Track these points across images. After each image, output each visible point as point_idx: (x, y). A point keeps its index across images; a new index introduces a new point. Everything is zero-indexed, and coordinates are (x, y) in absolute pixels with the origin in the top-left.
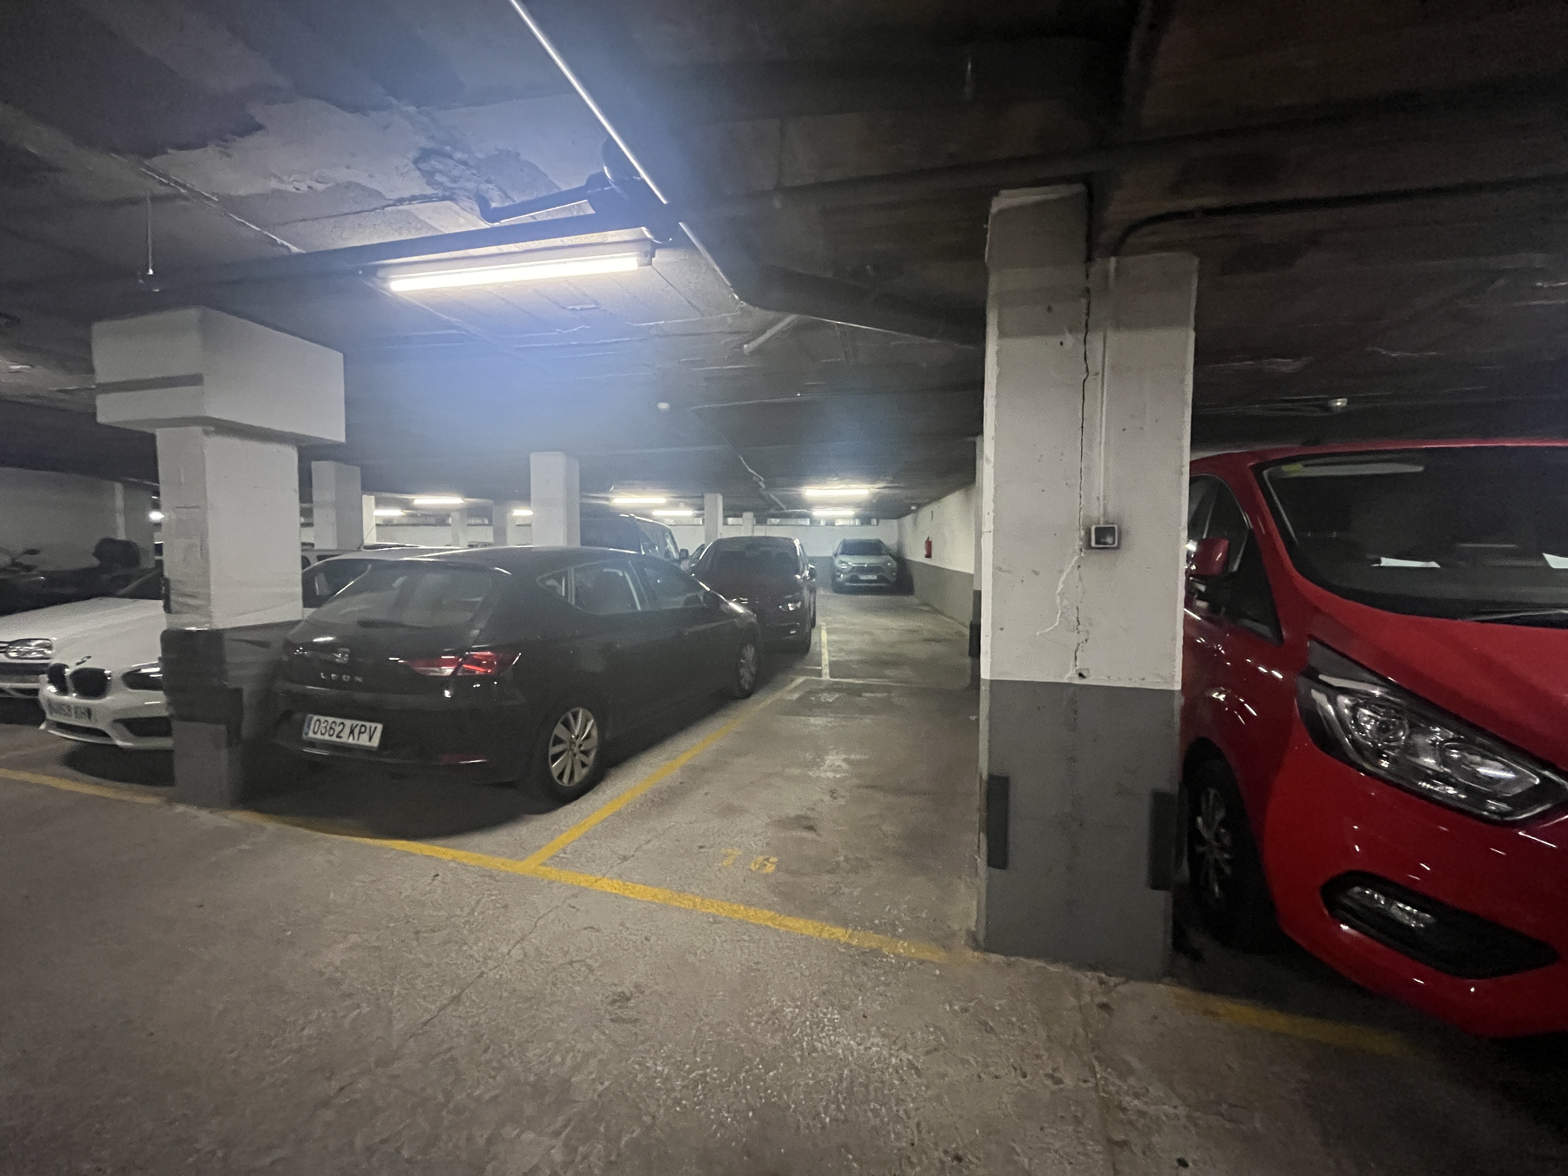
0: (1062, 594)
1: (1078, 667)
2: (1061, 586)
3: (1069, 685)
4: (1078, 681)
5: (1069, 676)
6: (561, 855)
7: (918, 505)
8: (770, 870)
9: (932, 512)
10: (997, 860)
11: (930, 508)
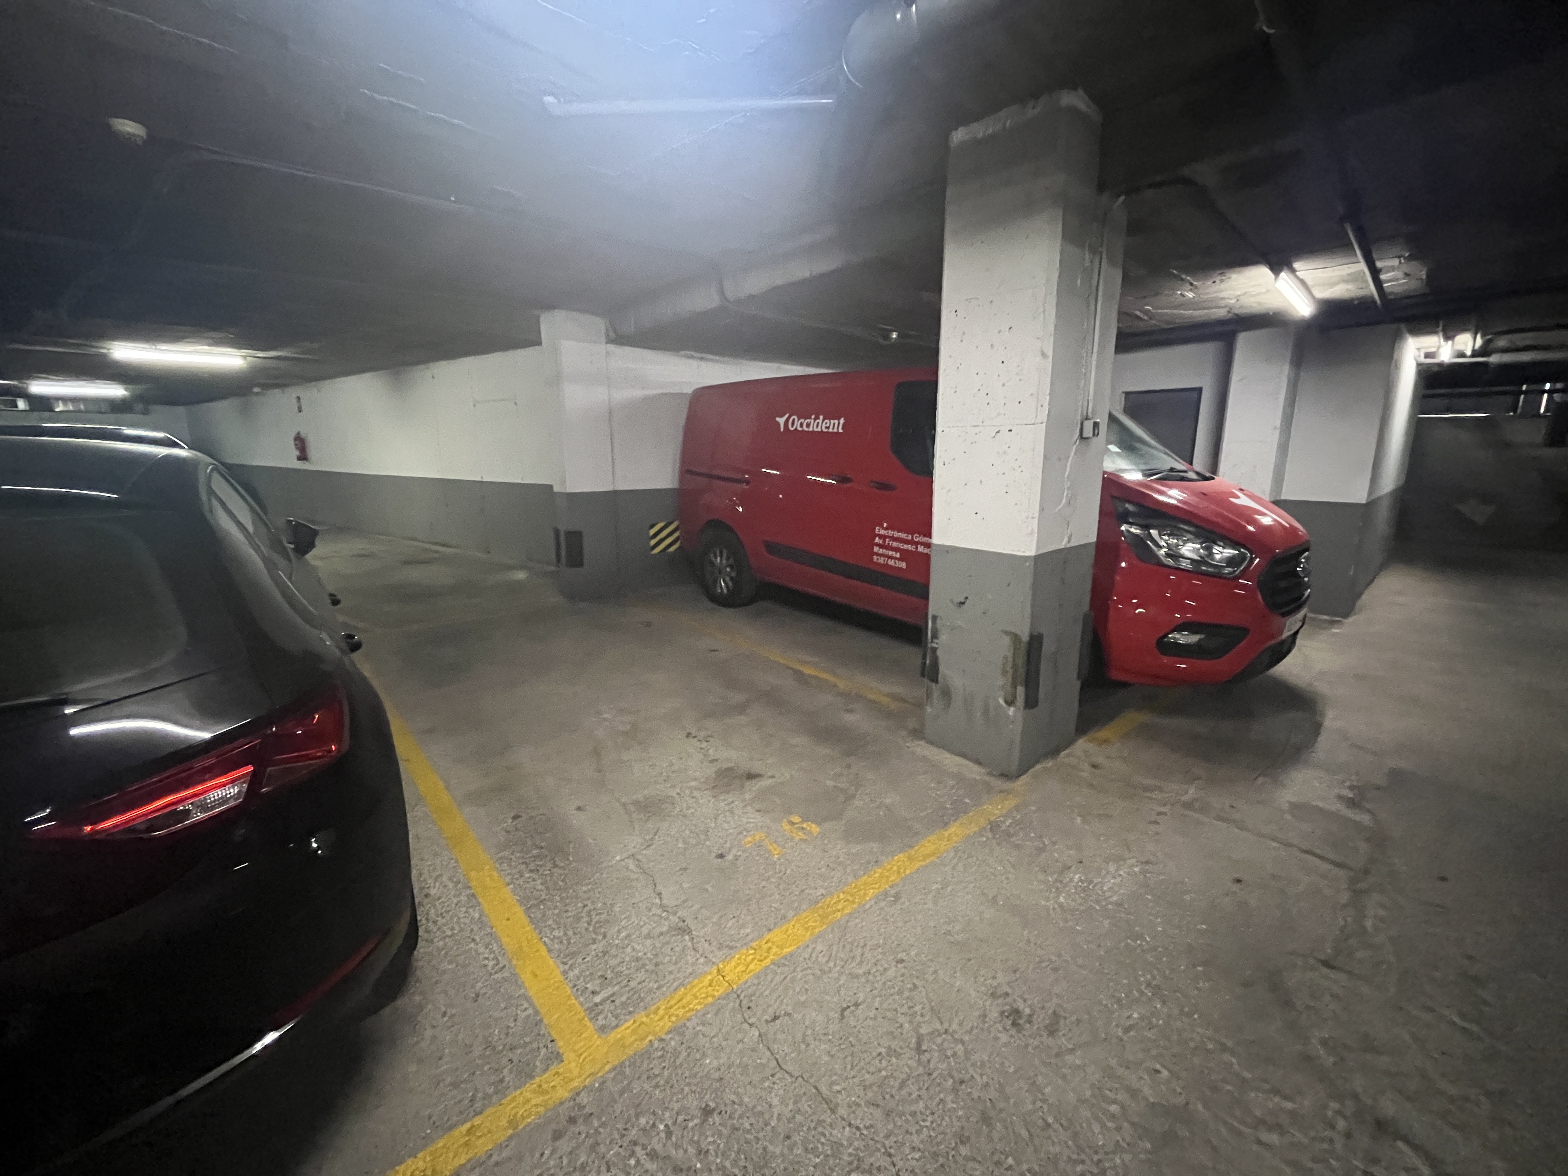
0: (1068, 476)
1: (1068, 535)
2: (1068, 470)
3: (1065, 549)
4: (1068, 545)
5: (1064, 543)
6: (598, 999)
7: (266, 387)
8: (815, 829)
9: (298, 398)
10: (1031, 703)
11: (292, 393)
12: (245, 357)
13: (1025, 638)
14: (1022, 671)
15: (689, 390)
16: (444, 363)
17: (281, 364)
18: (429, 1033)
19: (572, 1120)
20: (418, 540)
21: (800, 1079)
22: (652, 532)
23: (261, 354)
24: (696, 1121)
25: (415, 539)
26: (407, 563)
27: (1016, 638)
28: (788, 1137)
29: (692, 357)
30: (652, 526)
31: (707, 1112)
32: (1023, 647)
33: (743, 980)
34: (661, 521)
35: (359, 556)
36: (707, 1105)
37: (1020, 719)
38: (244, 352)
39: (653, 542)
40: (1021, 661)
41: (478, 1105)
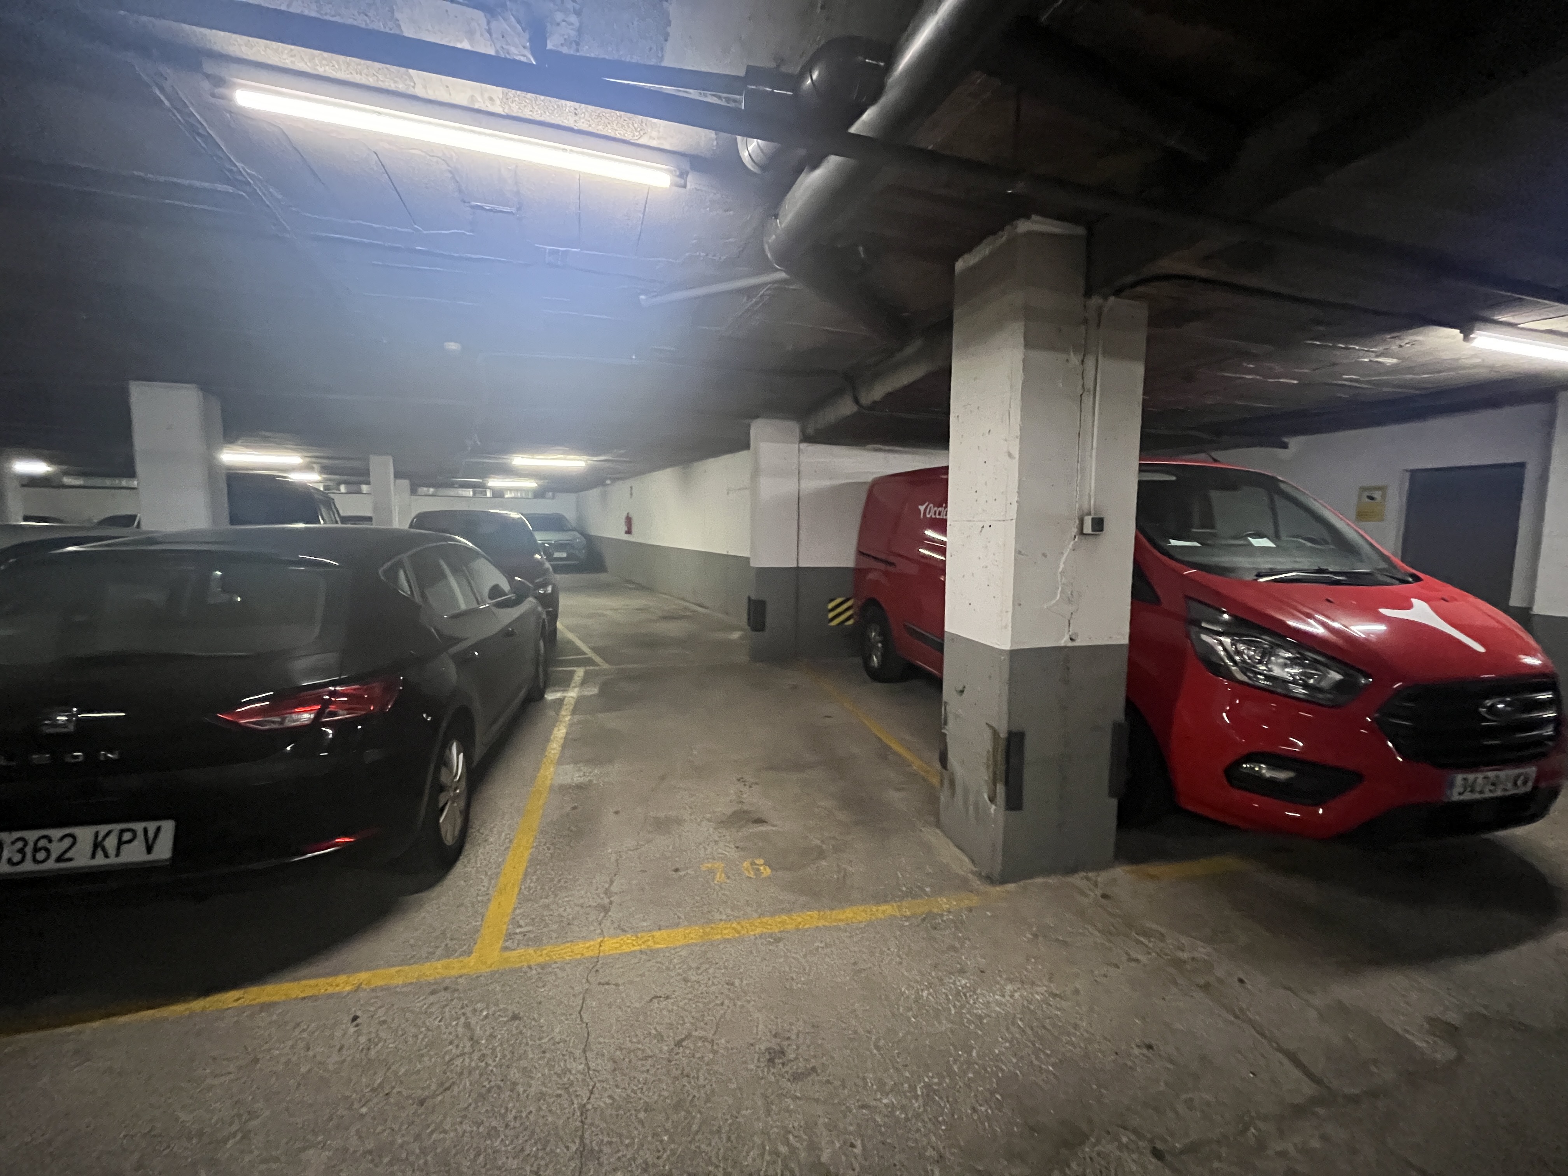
0: (1062, 572)
1: (1070, 633)
2: (1062, 566)
3: (1065, 647)
4: (1070, 644)
5: (1064, 641)
6: (518, 931)
7: (614, 480)
8: (766, 872)
9: (631, 488)
10: (1014, 802)
11: (628, 483)
12: (586, 461)
13: (1003, 735)
14: (1002, 768)
15: (870, 478)
16: (712, 460)
17: (607, 465)
18: (423, 914)
19: (446, 989)
20: (687, 601)
21: (585, 1025)
22: (830, 606)
23: (595, 459)
24: (505, 1019)
25: (683, 599)
26: (665, 618)
27: (995, 733)
28: (544, 1052)
29: (880, 450)
30: (832, 600)
31: (515, 1017)
32: (1002, 746)
33: (611, 952)
34: (840, 597)
35: (637, 609)
36: (519, 1013)
37: (1001, 819)
38: (586, 458)
39: (831, 615)
40: (1000, 757)
41: (412, 961)
